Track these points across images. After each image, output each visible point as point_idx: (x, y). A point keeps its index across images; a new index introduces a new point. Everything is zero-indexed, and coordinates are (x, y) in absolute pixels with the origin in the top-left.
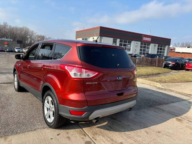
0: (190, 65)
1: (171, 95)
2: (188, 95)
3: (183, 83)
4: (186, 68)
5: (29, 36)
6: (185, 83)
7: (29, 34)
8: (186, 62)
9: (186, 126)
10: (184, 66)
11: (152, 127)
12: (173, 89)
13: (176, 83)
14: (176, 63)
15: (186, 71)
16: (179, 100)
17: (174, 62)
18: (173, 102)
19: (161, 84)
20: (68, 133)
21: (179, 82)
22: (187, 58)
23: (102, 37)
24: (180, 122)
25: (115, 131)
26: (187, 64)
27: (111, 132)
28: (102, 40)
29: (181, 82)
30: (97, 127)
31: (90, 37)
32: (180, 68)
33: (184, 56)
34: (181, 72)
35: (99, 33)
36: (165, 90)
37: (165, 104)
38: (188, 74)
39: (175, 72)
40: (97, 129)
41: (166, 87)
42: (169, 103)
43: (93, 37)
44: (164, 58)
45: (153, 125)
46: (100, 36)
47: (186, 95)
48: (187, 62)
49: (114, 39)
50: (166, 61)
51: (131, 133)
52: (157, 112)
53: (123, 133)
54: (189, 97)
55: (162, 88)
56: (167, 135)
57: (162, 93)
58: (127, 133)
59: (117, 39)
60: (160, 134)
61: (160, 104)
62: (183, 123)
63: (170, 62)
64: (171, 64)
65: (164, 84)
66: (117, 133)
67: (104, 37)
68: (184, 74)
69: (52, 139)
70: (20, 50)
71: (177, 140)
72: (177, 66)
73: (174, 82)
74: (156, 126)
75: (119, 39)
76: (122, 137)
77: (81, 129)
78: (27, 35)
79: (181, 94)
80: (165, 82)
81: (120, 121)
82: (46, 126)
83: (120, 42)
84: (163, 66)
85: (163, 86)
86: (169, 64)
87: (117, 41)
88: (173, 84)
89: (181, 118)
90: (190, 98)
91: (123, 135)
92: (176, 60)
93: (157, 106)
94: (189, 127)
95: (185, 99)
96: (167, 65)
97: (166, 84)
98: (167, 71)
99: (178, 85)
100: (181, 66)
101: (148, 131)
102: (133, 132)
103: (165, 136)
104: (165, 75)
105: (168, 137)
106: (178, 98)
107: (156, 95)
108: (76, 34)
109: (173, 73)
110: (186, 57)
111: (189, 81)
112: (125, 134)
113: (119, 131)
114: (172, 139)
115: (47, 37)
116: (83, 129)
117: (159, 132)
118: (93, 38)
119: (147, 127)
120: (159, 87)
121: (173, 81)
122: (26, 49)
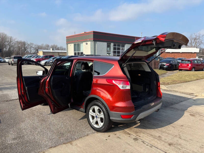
0: (183, 65)
1: (177, 95)
2: (191, 94)
3: (183, 84)
4: (179, 68)
5: (8, 42)
6: (185, 83)
7: (7, 40)
8: (178, 63)
9: (200, 119)
10: (177, 66)
11: (175, 123)
12: (177, 90)
13: (177, 84)
14: (170, 64)
15: (179, 71)
16: (185, 99)
17: (168, 64)
18: (182, 102)
19: (165, 86)
20: (115, 134)
21: (179, 83)
22: (178, 58)
23: (96, 42)
24: (194, 117)
25: (150, 129)
26: (180, 65)
27: (147, 130)
28: (96, 45)
29: (181, 82)
30: (135, 127)
31: (83, 43)
32: (174, 69)
33: (174, 56)
34: (176, 72)
35: (93, 38)
36: (171, 91)
37: (176, 104)
38: (183, 74)
39: (170, 73)
40: (136, 129)
41: (170, 89)
42: (179, 103)
43: (86, 42)
44: (159, 60)
45: (175, 121)
46: (94, 41)
47: (189, 94)
48: (180, 62)
49: (107, 44)
50: (161, 63)
51: (162, 129)
52: (173, 111)
53: (156, 129)
54: (192, 95)
55: (167, 90)
56: (189, 127)
57: (169, 94)
58: (159, 129)
59: (110, 44)
60: (183, 127)
61: (172, 104)
62: (197, 117)
63: (165, 64)
64: (166, 65)
65: (168, 86)
66: (152, 130)
67: (98, 42)
68: (179, 75)
69: (106, 140)
70: (1, 60)
71: (197, 130)
72: (171, 67)
73: (175, 84)
74: (177, 121)
75: (113, 43)
76: (157, 132)
77: (123, 130)
78: (5, 42)
79: (185, 93)
80: (168, 84)
81: (149, 121)
82: (94, 131)
83: (114, 46)
84: (159, 68)
85: (167, 88)
86: (164, 65)
87: (111, 46)
88: (175, 85)
89: (193, 113)
90: (194, 97)
91: (158, 131)
92: (170, 61)
93: (171, 106)
94: (202, 120)
95: (190, 98)
96: (162, 67)
97: (170, 85)
98: (164, 73)
99: (180, 86)
100: (174, 67)
101: (174, 126)
102: (164, 128)
103: (188, 128)
104: (163, 77)
105: (190, 129)
106: (183, 97)
107: (165, 96)
108: (66, 39)
109: (169, 74)
110: (176, 56)
111: (187, 81)
112: (158, 130)
113: (153, 129)
114: (194, 129)
115: (29, 43)
116: (125, 130)
117: (182, 126)
118: (86, 44)
119: (171, 123)
120: (164, 89)
121: (174, 82)
122: (10, 59)
